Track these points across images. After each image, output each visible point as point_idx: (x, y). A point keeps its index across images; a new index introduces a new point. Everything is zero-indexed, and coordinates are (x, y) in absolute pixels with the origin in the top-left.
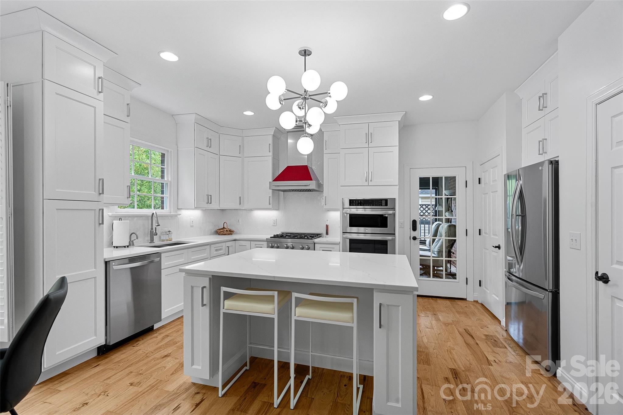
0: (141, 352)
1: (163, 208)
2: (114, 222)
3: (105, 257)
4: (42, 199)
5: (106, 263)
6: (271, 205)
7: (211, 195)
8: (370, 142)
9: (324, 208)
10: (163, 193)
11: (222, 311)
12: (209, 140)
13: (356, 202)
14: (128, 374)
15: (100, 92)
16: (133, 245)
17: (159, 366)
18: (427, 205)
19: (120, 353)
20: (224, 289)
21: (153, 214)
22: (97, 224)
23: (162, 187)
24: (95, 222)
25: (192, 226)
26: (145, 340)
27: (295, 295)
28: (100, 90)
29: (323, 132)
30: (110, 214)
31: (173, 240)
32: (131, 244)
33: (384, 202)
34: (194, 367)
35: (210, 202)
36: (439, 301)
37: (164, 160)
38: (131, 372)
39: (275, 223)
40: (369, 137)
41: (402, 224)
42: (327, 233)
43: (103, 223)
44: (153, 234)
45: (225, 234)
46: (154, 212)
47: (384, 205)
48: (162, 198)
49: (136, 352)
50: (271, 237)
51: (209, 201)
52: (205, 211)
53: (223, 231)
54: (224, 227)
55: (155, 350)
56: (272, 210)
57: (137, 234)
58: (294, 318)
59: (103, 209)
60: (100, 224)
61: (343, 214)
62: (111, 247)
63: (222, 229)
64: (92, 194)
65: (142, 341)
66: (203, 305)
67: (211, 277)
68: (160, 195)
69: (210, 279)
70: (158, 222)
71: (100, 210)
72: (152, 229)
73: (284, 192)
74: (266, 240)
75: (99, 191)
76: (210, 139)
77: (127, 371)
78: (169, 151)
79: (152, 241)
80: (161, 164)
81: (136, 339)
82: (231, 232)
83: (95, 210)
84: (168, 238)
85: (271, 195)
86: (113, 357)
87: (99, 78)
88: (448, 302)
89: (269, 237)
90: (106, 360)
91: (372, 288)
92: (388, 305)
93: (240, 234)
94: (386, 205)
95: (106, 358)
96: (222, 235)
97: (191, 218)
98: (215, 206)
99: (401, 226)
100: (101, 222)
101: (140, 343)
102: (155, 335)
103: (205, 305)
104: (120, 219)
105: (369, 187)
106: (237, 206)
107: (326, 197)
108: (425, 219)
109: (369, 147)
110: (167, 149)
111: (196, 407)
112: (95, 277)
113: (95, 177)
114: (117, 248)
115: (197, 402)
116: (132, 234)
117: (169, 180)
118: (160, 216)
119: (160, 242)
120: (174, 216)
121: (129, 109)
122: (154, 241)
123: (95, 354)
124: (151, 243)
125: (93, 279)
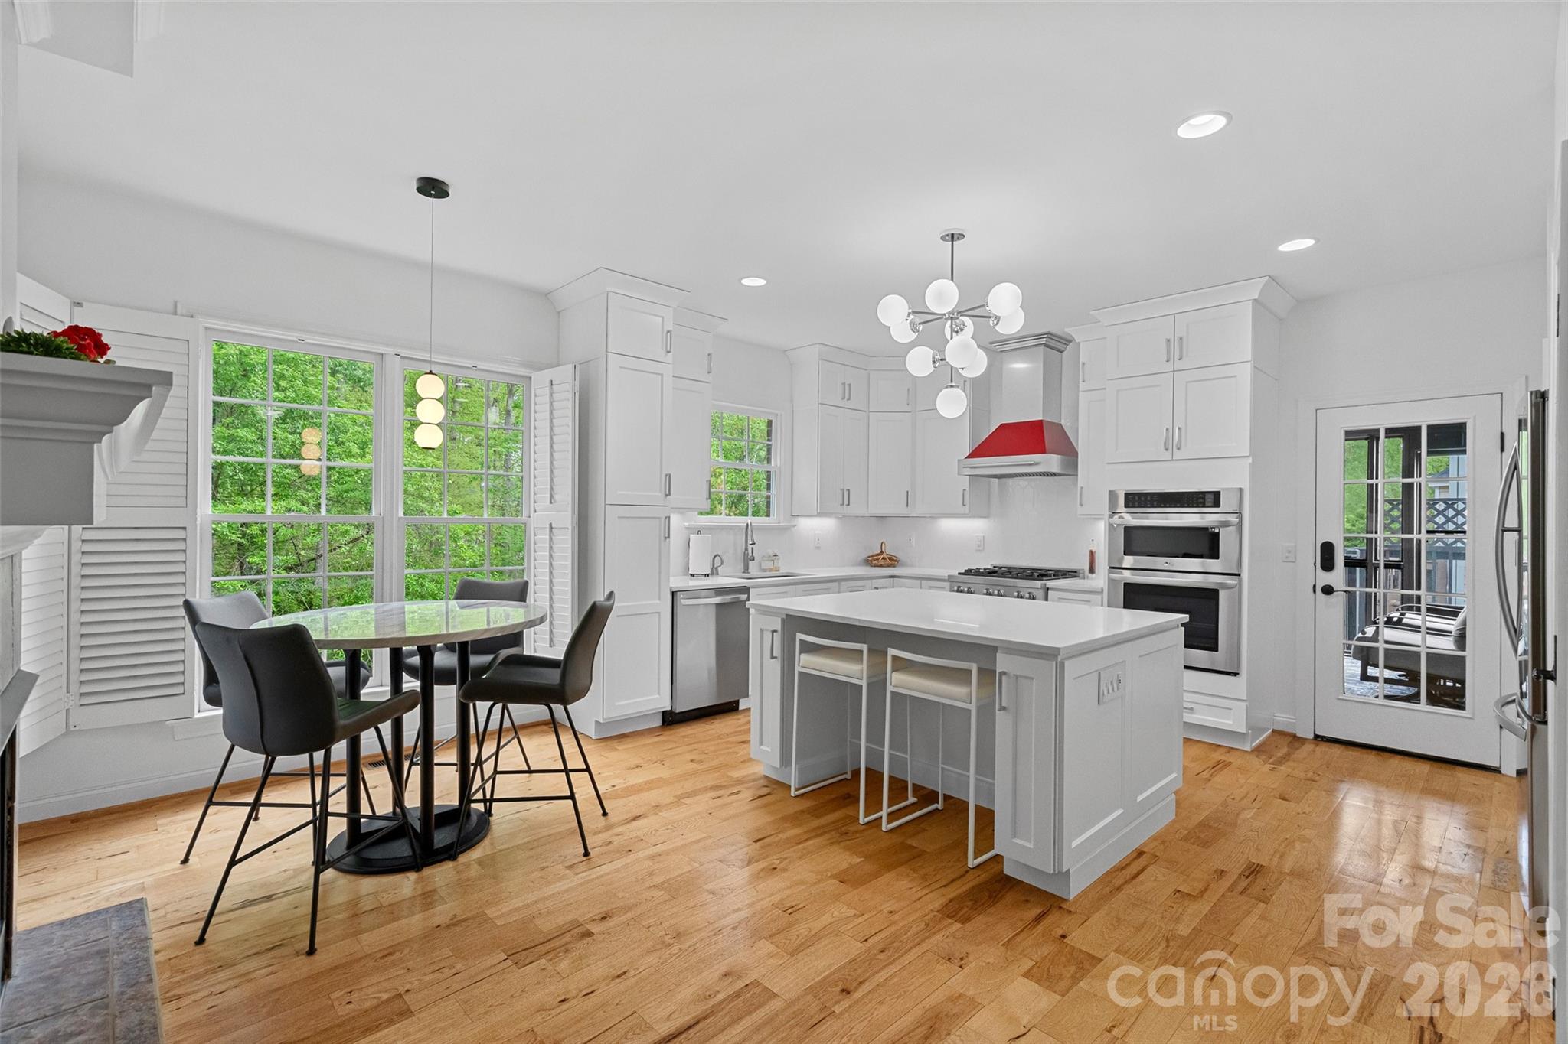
0: (713, 732)
1: (768, 515)
2: (691, 536)
3: (671, 585)
4: (603, 504)
5: (673, 594)
6: (967, 507)
7: (849, 490)
8: (1177, 356)
9: (1079, 513)
10: (769, 488)
11: (797, 669)
12: (847, 388)
13: (1140, 498)
14: (691, 751)
15: (668, 352)
16: (717, 574)
17: (731, 750)
18: (1450, 500)
19: (689, 728)
20: (800, 636)
21: (747, 525)
22: (663, 538)
23: (768, 478)
24: (660, 536)
25: (818, 548)
26: (723, 720)
27: (892, 652)
28: (668, 350)
29: (1079, 343)
30: (686, 524)
31: (781, 571)
32: (714, 572)
33: (1210, 499)
34: (762, 747)
35: (846, 502)
36: (1396, 762)
37: (771, 431)
38: (695, 750)
39: (981, 546)
40: (1175, 348)
41: (1290, 552)
42: (1092, 570)
43: (669, 537)
44: (748, 559)
45: (881, 566)
46: (749, 522)
47: (1210, 504)
48: (768, 497)
49: (708, 730)
50: (959, 574)
51: (846, 498)
52: (843, 519)
53: (877, 559)
54: (882, 552)
55: (731, 733)
56: (970, 517)
57: (723, 558)
58: (889, 688)
59: (669, 517)
60: (666, 538)
61: (1111, 525)
62: (686, 575)
63: (878, 555)
64: (657, 495)
65: (719, 721)
66: (772, 657)
67: (784, 617)
68: (765, 493)
69: (783, 620)
70: (752, 539)
71: (666, 518)
72: (746, 549)
73: (999, 478)
74: (947, 578)
75: (665, 492)
76: (849, 385)
77: (691, 747)
78: (779, 415)
79: (746, 569)
80: (767, 438)
81: (713, 717)
82: (893, 562)
83: (659, 518)
84: (772, 567)
85: (967, 486)
86: (678, 730)
87: (668, 332)
88: (1425, 768)
89: (955, 572)
90: (672, 732)
91: (994, 647)
92: (1017, 677)
93: (912, 566)
94: (1217, 504)
95: (671, 730)
96: (876, 566)
97: (817, 532)
98: (856, 509)
99: (1287, 557)
100: (667, 536)
101: (716, 722)
102: (739, 717)
103: (776, 658)
104: (699, 532)
105: (1174, 462)
106: (905, 512)
107: (1082, 488)
108: (1444, 542)
109: (1174, 371)
110: (776, 412)
111: (758, 798)
112: (659, 613)
113: (661, 474)
114: (692, 575)
115: (762, 794)
116: (715, 557)
117: (779, 465)
118: (760, 529)
119: (759, 573)
120: (786, 529)
121: (710, 361)
122: (749, 571)
123: (658, 722)
124: (744, 572)
125: (657, 615)
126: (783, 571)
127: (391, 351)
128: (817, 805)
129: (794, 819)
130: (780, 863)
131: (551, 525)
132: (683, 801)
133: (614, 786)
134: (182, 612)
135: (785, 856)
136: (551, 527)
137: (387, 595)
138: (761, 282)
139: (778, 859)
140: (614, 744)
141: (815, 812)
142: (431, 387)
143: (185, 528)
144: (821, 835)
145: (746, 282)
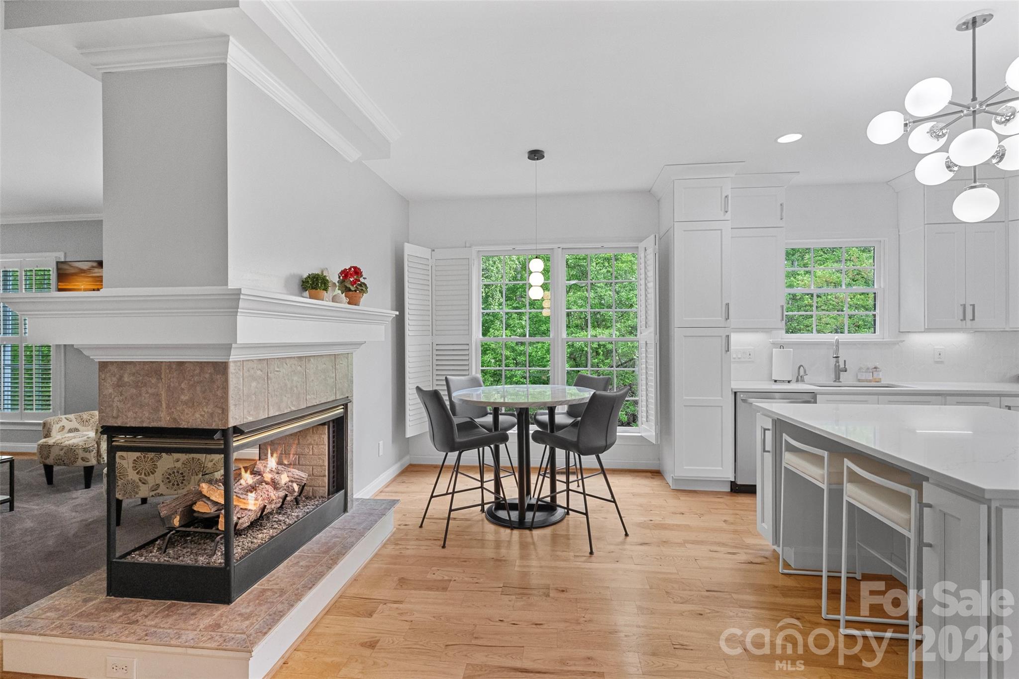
2: (774, 349)
3: (733, 387)
4: (673, 327)
5: (736, 394)
7: (973, 305)
11: (784, 464)
15: (726, 212)
16: (802, 381)
20: (785, 437)
21: (835, 341)
22: (724, 351)
24: (722, 349)
25: (939, 362)
27: (846, 462)
28: (726, 210)
30: (772, 340)
32: (800, 379)
34: (763, 524)
35: (970, 317)
44: (839, 370)
57: (810, 368)
58: (845, 498)
59: (728, 336)
62: (770, 381)
64: (717, 319)
66: (765, 450)
67: (775, 418)
69: (773, 421)
70: (836, 352)
71: (724, 336)
72: (837, 361)
75: (725, 317)
78: (882, 241)
79: (837, 378)
83: (721, 336)
84: (871, 378)
87: (726, 197)
90: (732, 498)
92: (943, 513)
95: (735, 496)
97: (938, 346)
100: (727, 349)
103: (768, 452)
104: (782, 347)
110: (879, 239)
111: (749, 563)
112: (721, 406)
113: (722, 303)
114: (776, 381)
115: (754, 562)
116: (799, 368)
117: (882, 286)
118: (846, 344)
119: (855, 383)
120: (895, 344)
121: (782, 210)
122: (840, 380)
123: (728, 489)
124: (835, 381)
125: (720, 408)
126: (884, 382)
127: (555, 246)
128: (797, 587)
129: (759, 589)
130: (709, 613)
131: (646, 342)
132: (686, 545)
133: (651, 520)
134: (444, 383)
135: (718, 610)
136: (647, 344)
137: (556, 382)
138: (797, 137)
139: (710, 610)
140: (679, 494)
141: (786, 592)
142: (537, 265)
143: (468, 344)
144: (771, 609)
145: (782, 140)
